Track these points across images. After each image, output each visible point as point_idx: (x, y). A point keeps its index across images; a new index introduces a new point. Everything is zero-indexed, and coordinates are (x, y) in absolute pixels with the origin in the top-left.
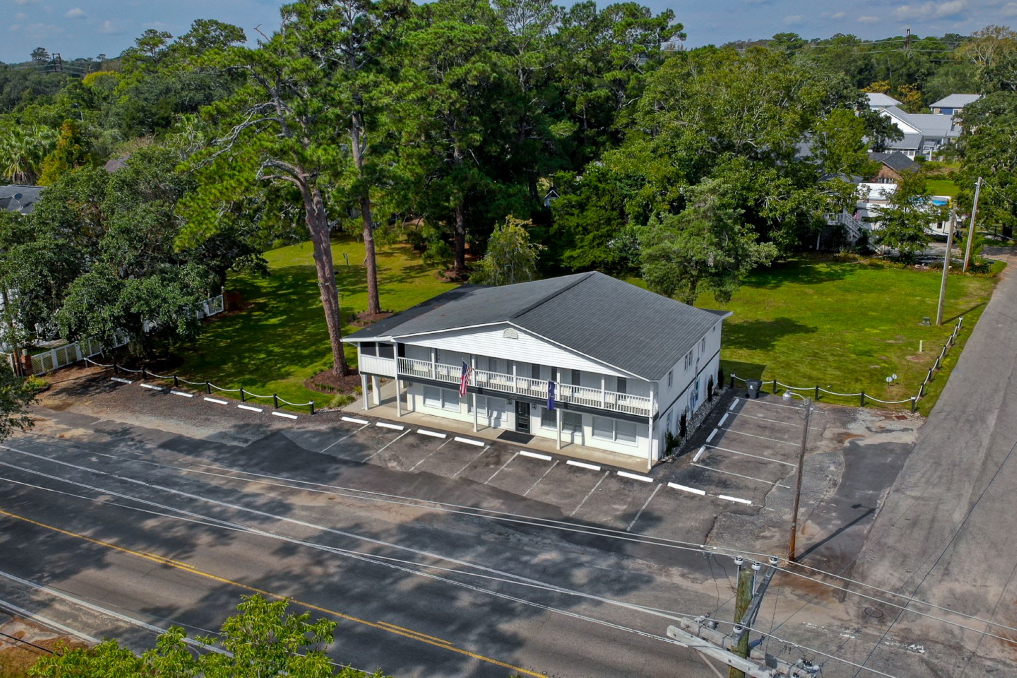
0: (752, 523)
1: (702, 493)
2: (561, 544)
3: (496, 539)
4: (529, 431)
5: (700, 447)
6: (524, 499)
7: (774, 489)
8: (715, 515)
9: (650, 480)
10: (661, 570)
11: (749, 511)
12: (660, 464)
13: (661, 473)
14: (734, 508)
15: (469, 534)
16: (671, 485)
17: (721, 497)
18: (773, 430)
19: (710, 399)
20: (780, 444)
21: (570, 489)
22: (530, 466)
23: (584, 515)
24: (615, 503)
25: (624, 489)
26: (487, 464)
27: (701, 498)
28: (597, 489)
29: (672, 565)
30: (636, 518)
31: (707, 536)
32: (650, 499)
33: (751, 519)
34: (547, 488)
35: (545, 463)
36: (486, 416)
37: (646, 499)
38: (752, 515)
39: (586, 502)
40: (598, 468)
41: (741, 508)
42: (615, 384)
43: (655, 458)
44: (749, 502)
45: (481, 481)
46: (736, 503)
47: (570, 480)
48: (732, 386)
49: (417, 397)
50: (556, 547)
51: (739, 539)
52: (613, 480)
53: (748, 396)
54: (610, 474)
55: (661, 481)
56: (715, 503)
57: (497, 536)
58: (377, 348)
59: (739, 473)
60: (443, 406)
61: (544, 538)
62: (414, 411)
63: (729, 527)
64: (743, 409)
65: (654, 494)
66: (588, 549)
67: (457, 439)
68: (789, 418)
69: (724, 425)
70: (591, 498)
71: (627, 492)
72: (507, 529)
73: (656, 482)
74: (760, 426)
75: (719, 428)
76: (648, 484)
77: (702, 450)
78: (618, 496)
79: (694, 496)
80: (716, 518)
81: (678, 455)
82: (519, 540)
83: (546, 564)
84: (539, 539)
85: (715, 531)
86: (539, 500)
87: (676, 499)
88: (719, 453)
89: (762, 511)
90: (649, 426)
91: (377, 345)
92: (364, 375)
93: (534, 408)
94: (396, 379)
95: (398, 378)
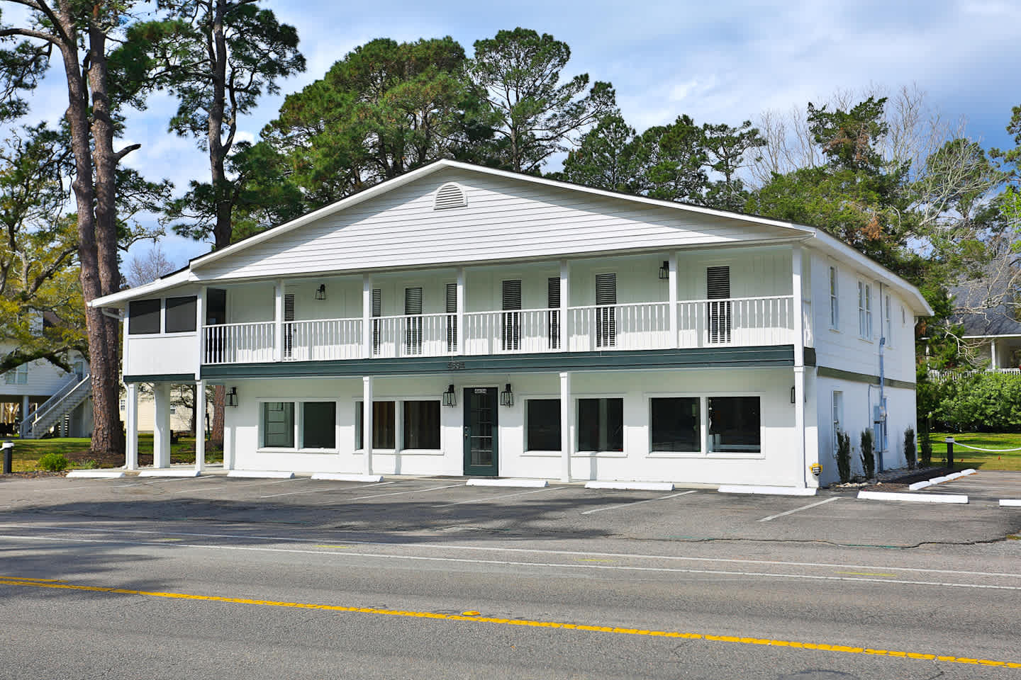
13: (834, 493)
25: (739, 499)
27: (959, 505)
35: (529, 488)
40: (667, 487)
52: (708, 495)
54: (699, 492)
55: (837, 496)
58: (163, 313)
65: (825, 502)
67: (318, 477)
73: (823, 496)
76: (806, 497)
90: (795, 369)
91: (163, 304)
92: (132, 385)
93: (509, 404)
94: (197, 377)
95: (202, 376)
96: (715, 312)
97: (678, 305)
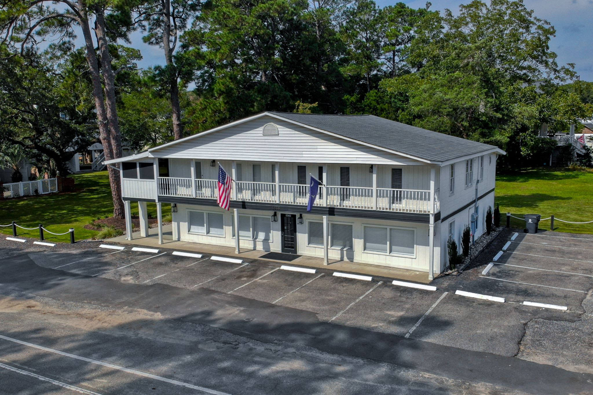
0: (577, 329)
1: (501, 300)
2: (309, 353)
3: (218, 348)
4: (295, 252)
5: (487, 263)
6: (273, 306)
7: (588, 297)
8: (523, 322)
9: (433, 288)
10: (459, 386)
11: (568, 317)
12: (443, 275)
13: (446, 283)
14: (545, 314)
15: (182, 342)
16: (458, 292)
17: (526, 303)
18: (562, 253)
19: (488, 233)
20: (575, 262)
21: (333, 296)
22: (289, 278)
23: (347, 320)
24: (388, 310)
25: (400, 296)
26: (239, 277)
27: (500, 305)
28: (367, 296)
29: (474, 379)
30: (417, 325)
31: (519, 343)
32: (434, 306)
33: (573, 325)
34: (304, 295)
35: (308, 276)
36: (251, 239)
37: (429, 306)
38: (573, 321)
39: (351, 308)
40: (369, 279)
41: (555, 315)
42: (388, 177)
43: (437, 270)
44: (564, 308)
45: (225, 291)
46: (547, 310)
47: (334, 289)
48: (508, 226)
49: (181, 224)
50: (302, 357)
51: (565, 347)
52: (387, 289)
53: (526, 231)
54: (383, 284)
55: (446, 290)
56: (521, 311)
57: (222, 345)
58: (138, 169)
59: (538, 283)
60: (208, 232)
61: (286, 347)
62: (179, 240)
63: (546, 334)
64: (524, 239)
65: (439, 301)
66: (348, 359)
67: (213, 258)
68: (575, 245)
69: (509, 249)
70: (358, 305)
71: (404, 299)
72: (238, 337)
73: (440, 291)
74: (547, 250)
75: (504, 251)
76: (431, 292)
77: (490, 266)
78: (393, 303)
79: (491, 304)
80: (525, 324)
81: (464, 270)
82: (251, 349)
83: (279, 375)
84: (280, 348)
85: (528, 338)
86: (291, 306)
87: (468, 306)
88: (510, 269)
89: (583, 317)
90: (430, 225)
91: (138, 165)
92: (126, 202)
93: (301, 223)
94: (157, 201)
95: (159, 201)
96: (394, 194)
97: (377, 190)
